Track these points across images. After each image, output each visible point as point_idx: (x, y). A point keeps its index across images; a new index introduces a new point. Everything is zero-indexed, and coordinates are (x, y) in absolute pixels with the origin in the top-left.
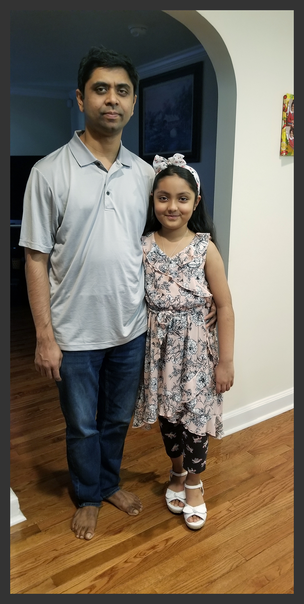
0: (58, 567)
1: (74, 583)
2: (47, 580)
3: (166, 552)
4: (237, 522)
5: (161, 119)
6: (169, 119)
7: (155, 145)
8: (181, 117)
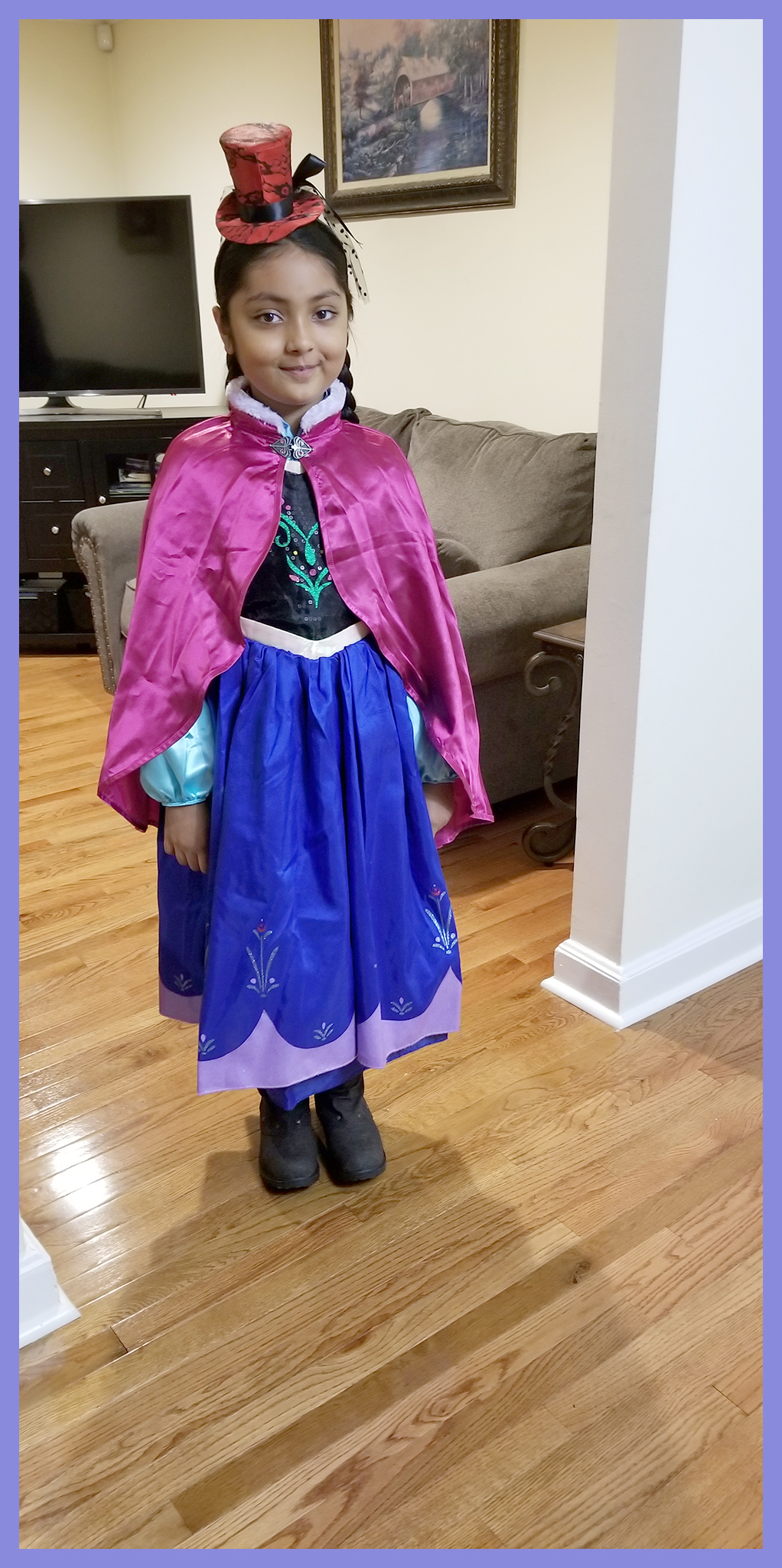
0: (189, 1467)
1: (244, 1518)
2: (160, 1511)
3: (506, 1399)
4: (702, 1292)
5: (391, 73)
6: (415, 70)
7: (374, 158)
8: (454, 63)
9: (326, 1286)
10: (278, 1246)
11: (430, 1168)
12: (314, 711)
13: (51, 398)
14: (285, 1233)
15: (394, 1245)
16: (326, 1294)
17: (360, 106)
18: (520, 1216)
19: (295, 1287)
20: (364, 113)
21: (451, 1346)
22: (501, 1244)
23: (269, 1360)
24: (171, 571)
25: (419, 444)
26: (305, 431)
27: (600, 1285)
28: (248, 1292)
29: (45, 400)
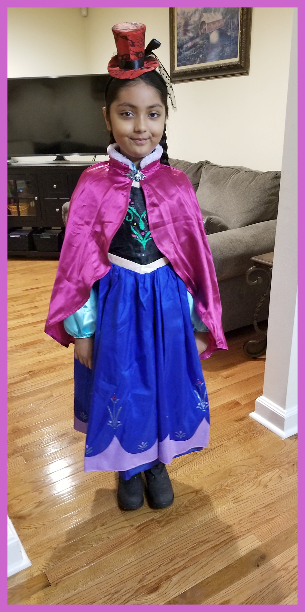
5: (198, 20)
6: (208, 18)
7: (190, 56)
8: (224, 15)
9: (143, 559)
10: (122, 537)
11: (194, 503)
12: (141, 298)
13: (58, 157)
14: (126, 530)
15: (175, 540)
16: (142, 563)
17: (185, 34)
18: (234, 529)
19: (129, 558)
20: (187, 38)
21: (198, 595)
22: (224, 543)
23: (113, 595)
24: (79, 231)
25: (204, 176)
26: (142, 168)
27: (270, 568)
28: (107, 559)
29: (55, 157)
